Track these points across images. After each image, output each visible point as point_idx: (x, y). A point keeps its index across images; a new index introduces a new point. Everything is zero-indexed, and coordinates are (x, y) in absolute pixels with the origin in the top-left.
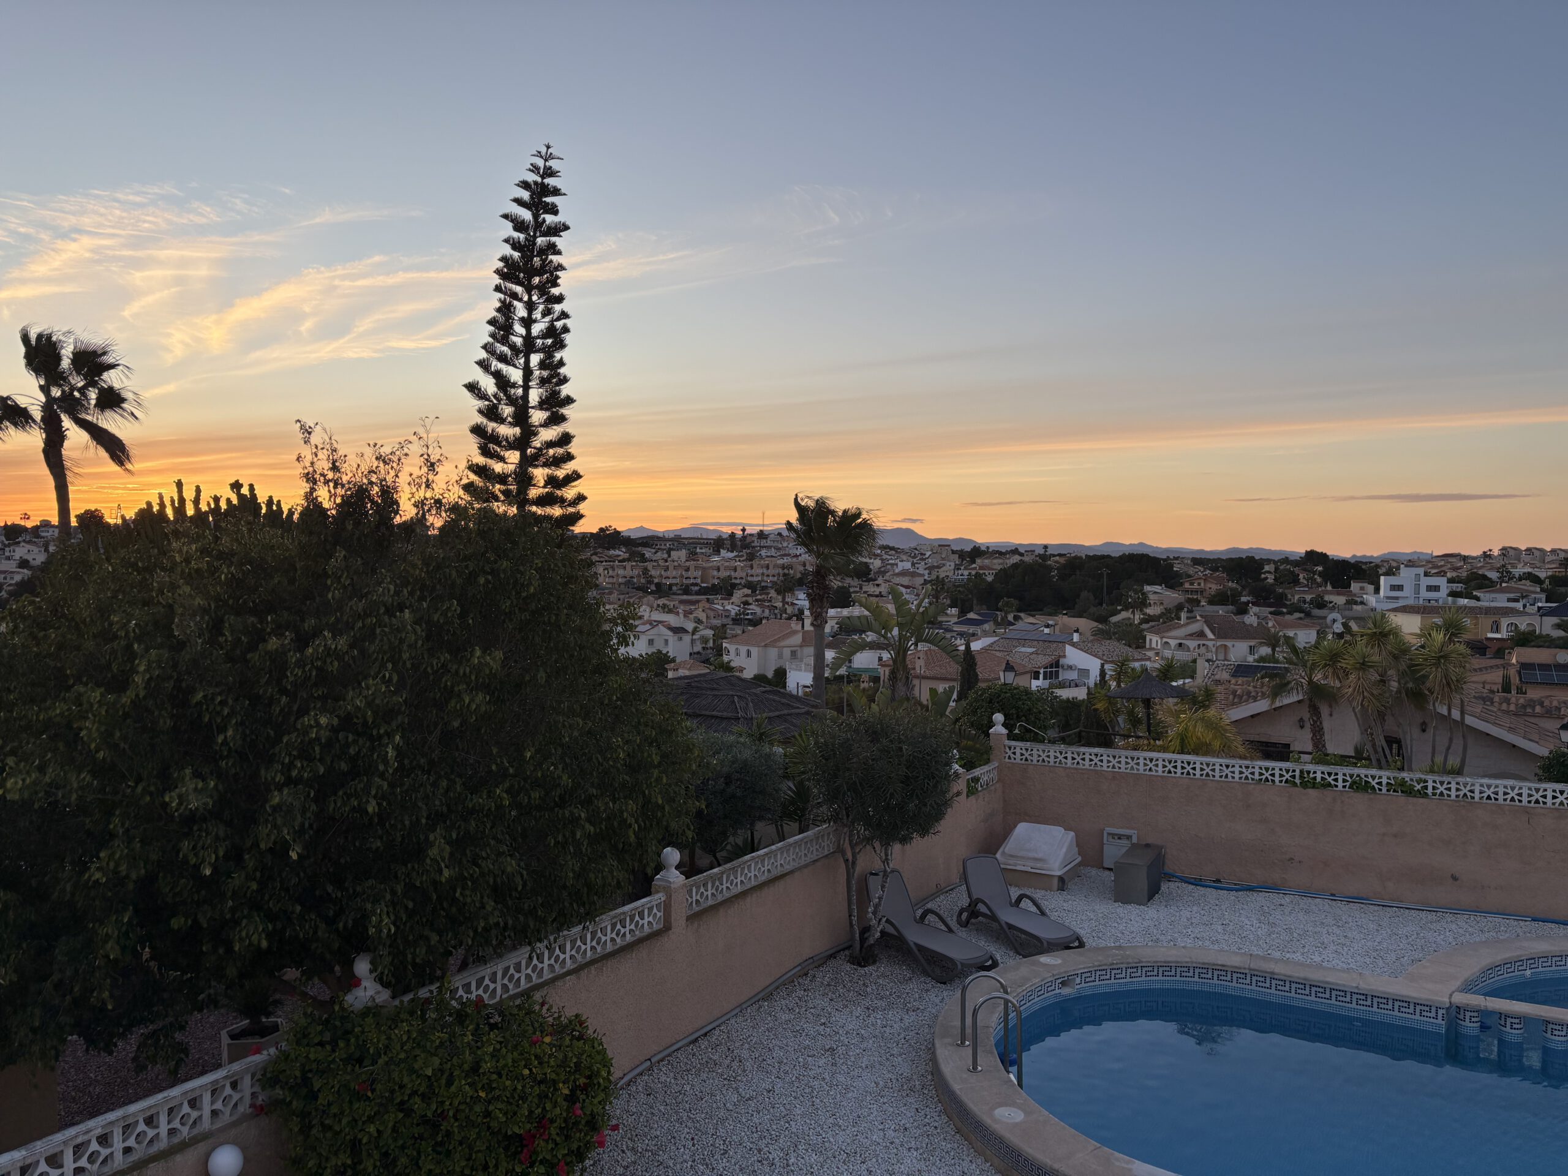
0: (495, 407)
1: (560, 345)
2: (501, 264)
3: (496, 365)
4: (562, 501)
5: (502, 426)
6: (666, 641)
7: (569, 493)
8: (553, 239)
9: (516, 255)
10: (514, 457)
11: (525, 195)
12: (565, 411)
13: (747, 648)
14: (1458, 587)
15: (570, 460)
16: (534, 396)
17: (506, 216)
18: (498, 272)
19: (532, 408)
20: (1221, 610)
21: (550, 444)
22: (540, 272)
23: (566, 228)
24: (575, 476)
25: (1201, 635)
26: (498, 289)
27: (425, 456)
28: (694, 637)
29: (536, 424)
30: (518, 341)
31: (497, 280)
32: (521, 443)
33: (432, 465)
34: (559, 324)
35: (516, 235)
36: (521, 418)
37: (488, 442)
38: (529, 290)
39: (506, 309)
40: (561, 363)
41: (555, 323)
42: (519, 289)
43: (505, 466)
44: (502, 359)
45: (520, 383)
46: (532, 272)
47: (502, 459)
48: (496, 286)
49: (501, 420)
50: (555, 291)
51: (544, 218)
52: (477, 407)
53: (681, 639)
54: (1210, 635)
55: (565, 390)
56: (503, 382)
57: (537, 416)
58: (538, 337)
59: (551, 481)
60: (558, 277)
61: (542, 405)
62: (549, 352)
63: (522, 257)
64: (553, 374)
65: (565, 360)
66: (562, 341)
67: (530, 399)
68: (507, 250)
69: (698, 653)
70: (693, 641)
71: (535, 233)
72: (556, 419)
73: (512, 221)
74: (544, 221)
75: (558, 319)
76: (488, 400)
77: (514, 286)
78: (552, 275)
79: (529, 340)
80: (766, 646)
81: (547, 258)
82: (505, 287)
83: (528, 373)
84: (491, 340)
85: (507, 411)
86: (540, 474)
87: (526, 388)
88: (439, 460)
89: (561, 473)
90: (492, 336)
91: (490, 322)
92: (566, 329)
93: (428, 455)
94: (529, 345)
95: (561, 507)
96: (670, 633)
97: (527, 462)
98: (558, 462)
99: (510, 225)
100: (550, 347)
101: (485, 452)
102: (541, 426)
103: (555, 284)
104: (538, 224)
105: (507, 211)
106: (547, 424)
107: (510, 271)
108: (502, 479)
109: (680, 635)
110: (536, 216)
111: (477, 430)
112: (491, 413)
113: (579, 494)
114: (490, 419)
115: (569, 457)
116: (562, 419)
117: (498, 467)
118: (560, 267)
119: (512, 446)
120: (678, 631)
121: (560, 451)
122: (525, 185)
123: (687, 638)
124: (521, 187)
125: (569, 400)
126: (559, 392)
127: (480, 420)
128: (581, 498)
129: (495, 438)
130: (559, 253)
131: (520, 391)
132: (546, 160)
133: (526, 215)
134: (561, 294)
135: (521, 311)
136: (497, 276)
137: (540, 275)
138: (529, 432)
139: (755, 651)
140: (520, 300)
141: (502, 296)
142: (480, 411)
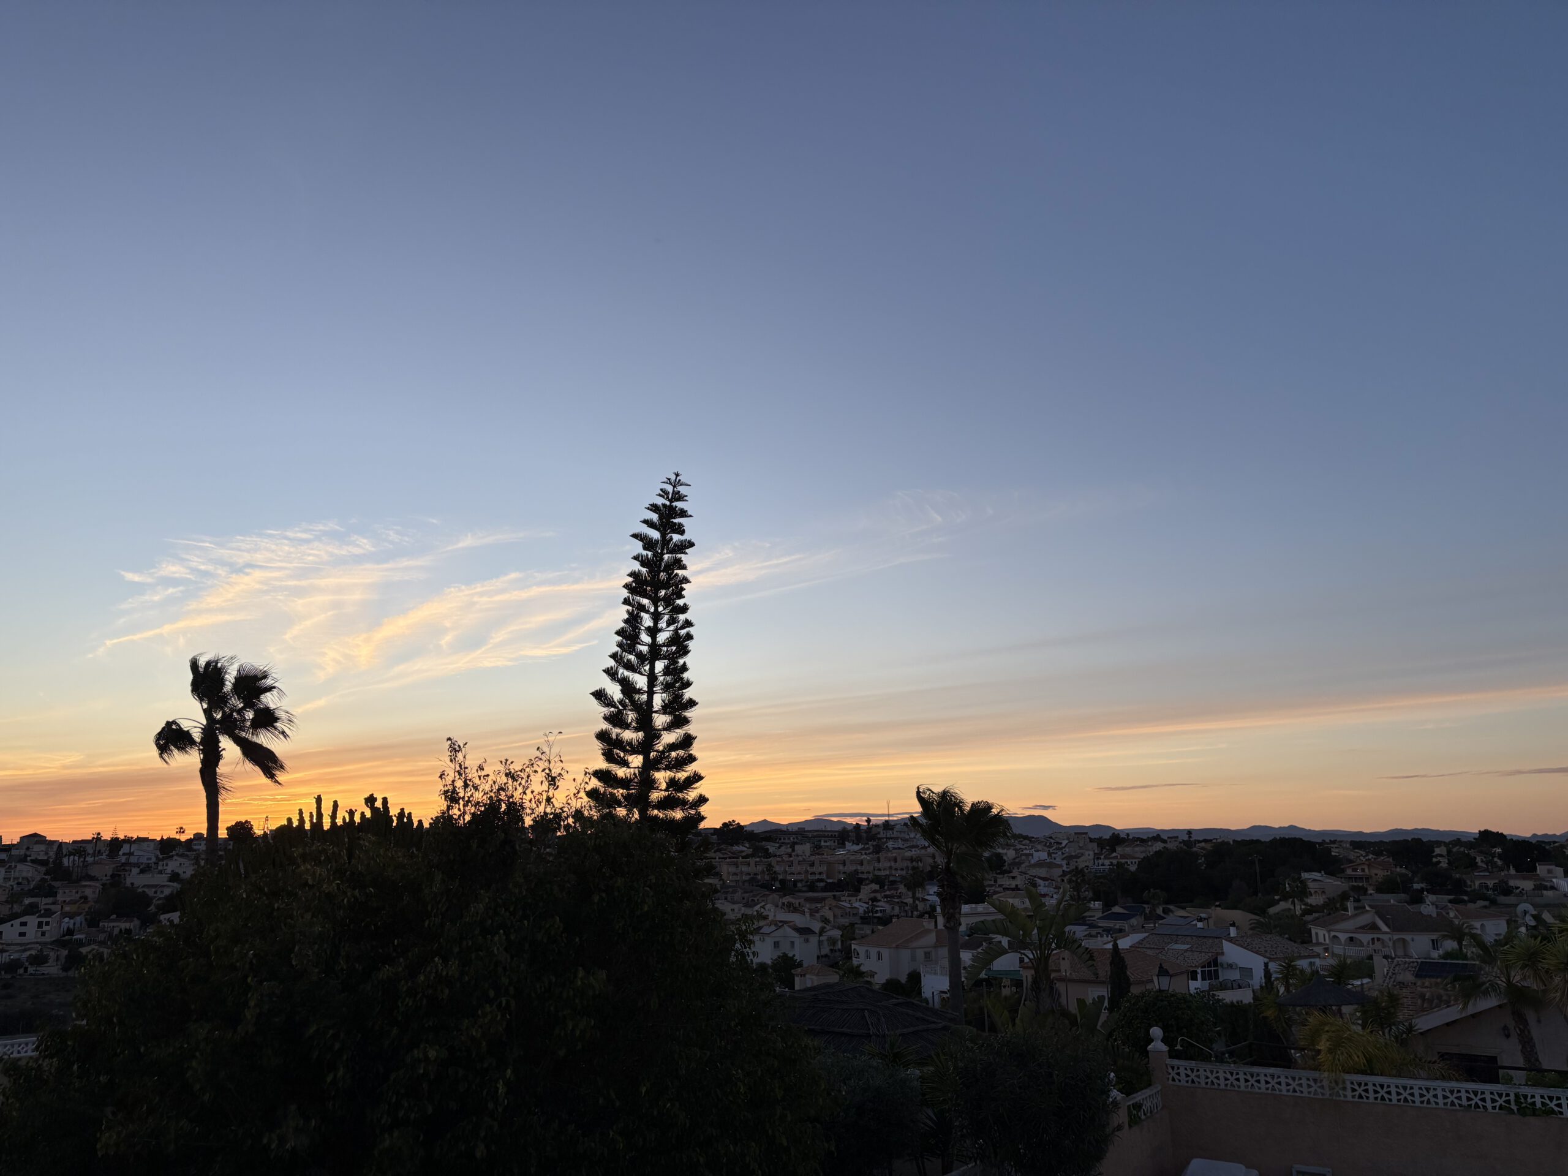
0: (620, 712)
1: (685, 651)
2: (630, 579)
3: (622, 672)
4: (683, 803)
5: (627, 731)
6: (792, 943)
7: (691, 795)
8: (679, 556)
9: (644, 570)
10: (636, 761)
11: (654, 517)
12: (689, 714)
13: (877, 950)
15: (691, 762)
16: (658, 700)
17: (635, 536)
18: (626, 586)
19: (656, 712)
21: (672, 747)
22: (665, 585)
23: (691, 544)
24: (697, 778)
26: (626, 602)
27: (547, 771)
28: (822, 938)
29: (660, 727)
30: (644, 649)
31: (625, 593)
32: (644, 748)
33: (554, 779)
34: (683, 632)
35: (645, 553)
36: (645, 722)
37: (611, 746)
38: (655, 601)
39: (633, 620)
40: (684, 668)
41: (679, 631)
42: (645, 601)
43: (628, 770)
44: (629, 666)
45: (645, 689)
46: (658, 585)
47: (625, 764)
48: (625, 599)
49: (625, 726)
50: (680, 602)
51: (671, 537)
52: (602, 714)
53: (807, 941)
55: (688, 694)
56: (628, 688)
57: (660, 720)
58: (664, 645)
59: (672, 783)
60: (683, 589)
61: (666, 709)
62: (672, 659)
63: (649, 572)
64: (677, 679)
65: (689, 665)
66: (686, 647)
67: (654, 704)
68: (636, 566)
69: (826, 956)
70: (820, 943)
71: (662, 550)
72: (679, 722)
73: (641, 540)
74: (671, 539)
75: (682, 628)
76: (614, 706)
77: (641, 599)
78: (677, 587)
79: (654, 647)
80: (897, 947)
81: (673, 572)
82: (633, 600)
83: (652, 678)
84: (618, 649)
85: (631, 716)
86: (662, 777)
87: (651, 693)
88: (560, 774)
89: (682, 775)
90: (620, 645)
91: (618, 633)
92: (689, 637)
93: (550, 770)
94: (655, 652)
95: (682, 810)
96: (797, 935)
97: (650, 765)
98: (680, 764)
99: (640, 544)
100: (674, 653)
101: (609, 757)
102: (665, 729)
103: (681, 597)
104: (665, 542)
105: (636, 531)
106: (669, 727)
107: (637, 586)
108: (624, 783)
109: (807, 936)
110: (663, 535)
111: (602, 736)
112: (616, 720)
113: (701, 795)
114: (615, 726)
115: (692, 759)
116: (686, 721)
117: (621, 772)
118: (686, 580)
119: (634, 749)
120: (804, 931)
121: (681, 753)
122: (654, 508)
123: (814, 940)
124: (651, 510)
125: (692, 703)
126: (682, 695)
127: (605, 726)
128: (702, 800)
129: (619, 743)
130: (684, 567)
131: (644, 697)
132: (674, 486)
133: (655, 535)
134: (685, 604)
135: (647, 621)
136: (626, 591)
137: (666, 588)
138: (652, 735)
139: (885, 953)
140: (647, 612)
141: (630, 608)
142: (606, 718)
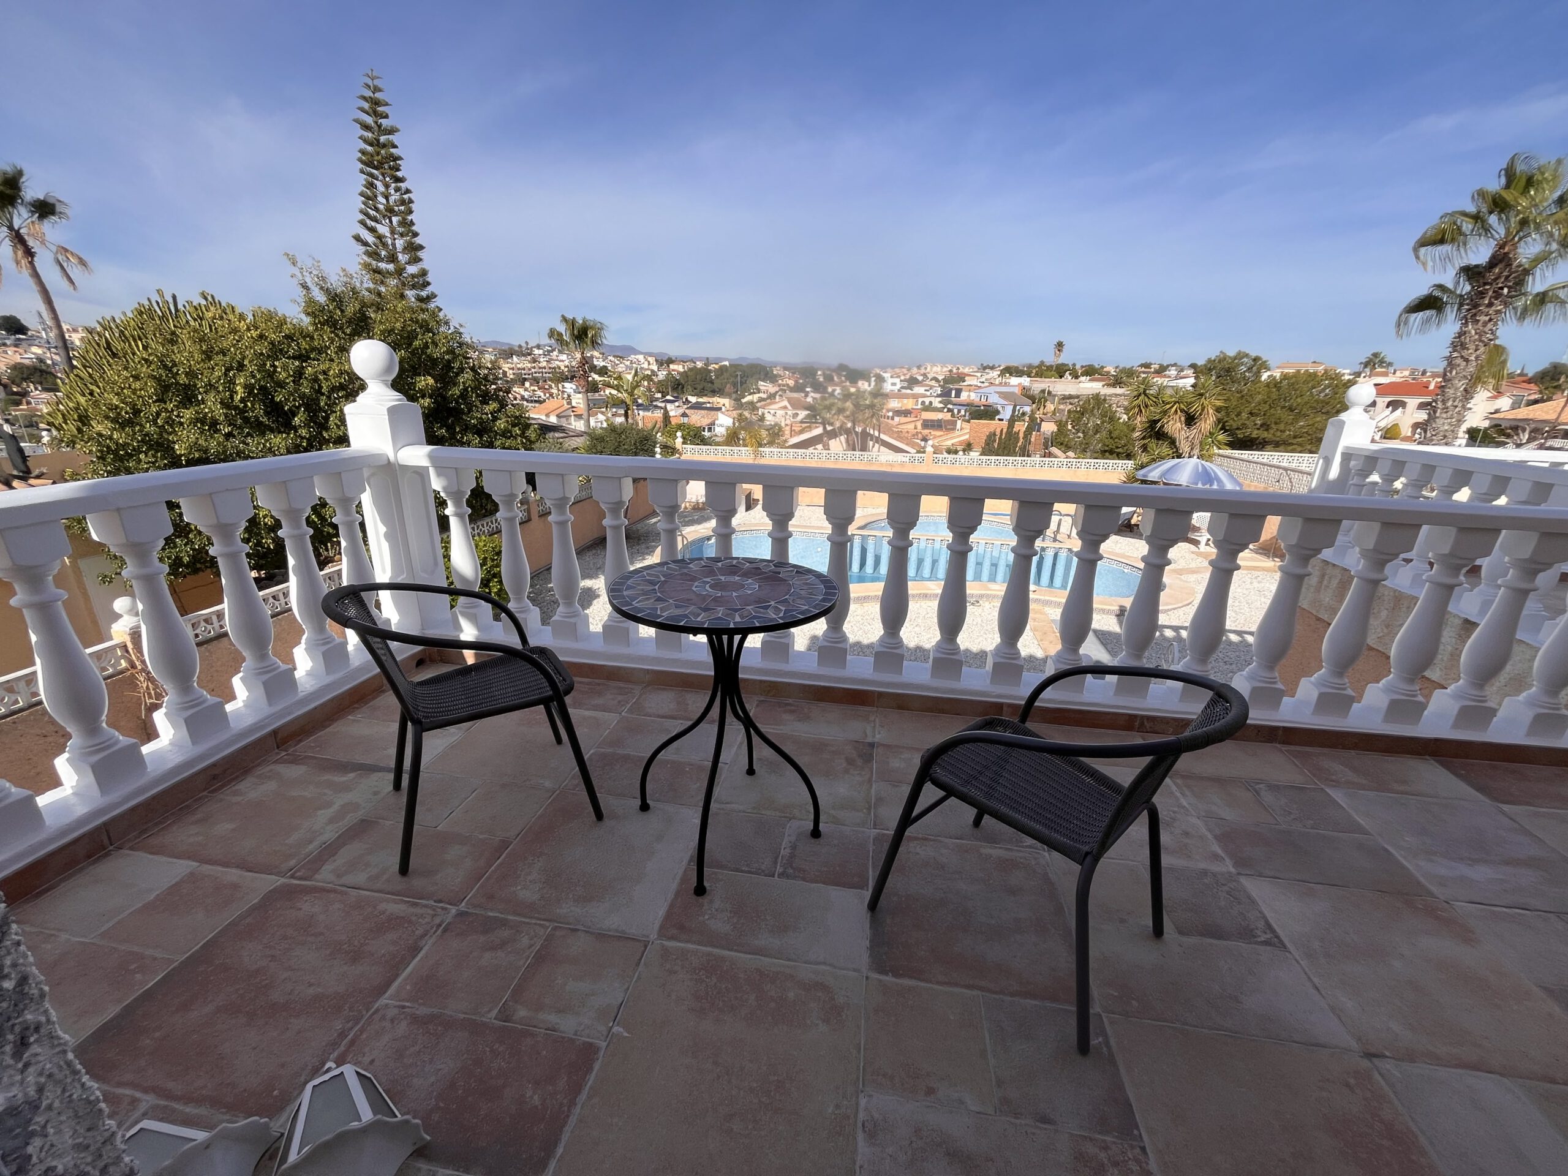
0: (375, 251)
1: (410, 211)
2: (361, 154)
3: (369, 223)
5: (382, 263)
8: (391, 137)
9: (368, 148)
11: (366, 106)
12: (420, 254)
14: (905, 384)
15: (429, 286)
16: (400, 243)
18: (359, 159)
19: (399, 252)
20: (795, 395)
21: (415, 275)
22: (387, 160)
23: (397, 128)
25: (785, 408)
29: (404, 262)
30: (382, 207)
31: (361, 165)
32: (396, 274)
35: (365, 133)
36: (393, 258)
37: (374, 272)
38: (383, 173)
39: (370, 186)
40: (413, 223)
41: (404, 196)
42: (375, 172)
44: (374, 219)
45: (389, 236)
46: (382, 161)
47: (385, 284)
48: (360, 168)
49: (380, 260)
50: (400, 174)
52: (362, 250)
54: (790, 407)
55: (418, 241)
56: (376, 234)
57: (402, 258)
58: (394, 205)
59: (419, 298)
60: (399, 165)
61: (405, 250)
62: (403, 215)
63: (373, 150)
64: (409, 230)
65: (415, 221)
66: (410, 208)
67: (396, 246)
71: (377, 133)
72: (416, 260)
73: (362, 124)
74: (382, 124)
75: (405, 193)
76: (369, 246)
77: (372, 170)
78: (395, 162)
79: (389, 207)
81: (390, 150)
82: (366, 170)
83: (392, 229)
85: (383, 254)
86: (410, 293)
87: (393, 239)
89: (424, 294)
90: (364, 203)
91: (361, 194)
92: (411, 201)
94: (390, 211)
95: (427, 315)
98: (422, 286)
99: (359, 126)
100: (403, 212)
102: (407, 263)
103: (398, 170)
104: (378, 126)
105: (356, 117)
106: (410, 262)
110: (375, 121)
111: (366, 265)
112: (373, 255)
113: (438, 307)
114: (373, 259)
116: (420, 260)
117: (384, 290)
118: (400, 158)
119: (389, 275)
121: (421, 280)
122: (363, 98)
125: (421, 247)
126: (415, 242)
128: (439, 310)
129: (379, 271)
130: (395, 147)
131: (389, 241)
132: (373, 81)
133: (369, 120)
134: (404, 177)
135: (381, 188)
136: (360, 162)
137: (388, 163)
138: (400, 267)
140: (379, 180)
141: (366, 177)
142: (365, 253)
